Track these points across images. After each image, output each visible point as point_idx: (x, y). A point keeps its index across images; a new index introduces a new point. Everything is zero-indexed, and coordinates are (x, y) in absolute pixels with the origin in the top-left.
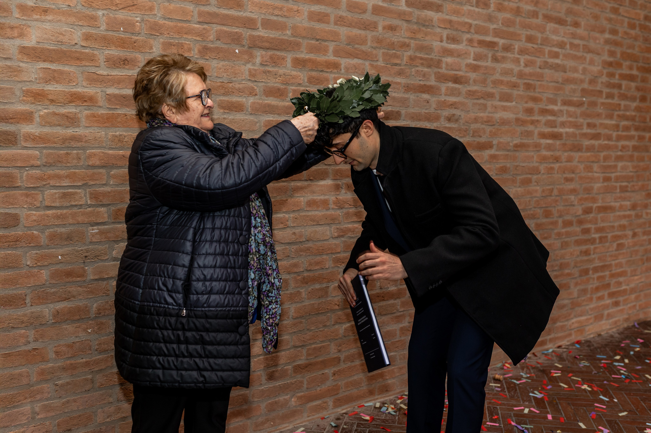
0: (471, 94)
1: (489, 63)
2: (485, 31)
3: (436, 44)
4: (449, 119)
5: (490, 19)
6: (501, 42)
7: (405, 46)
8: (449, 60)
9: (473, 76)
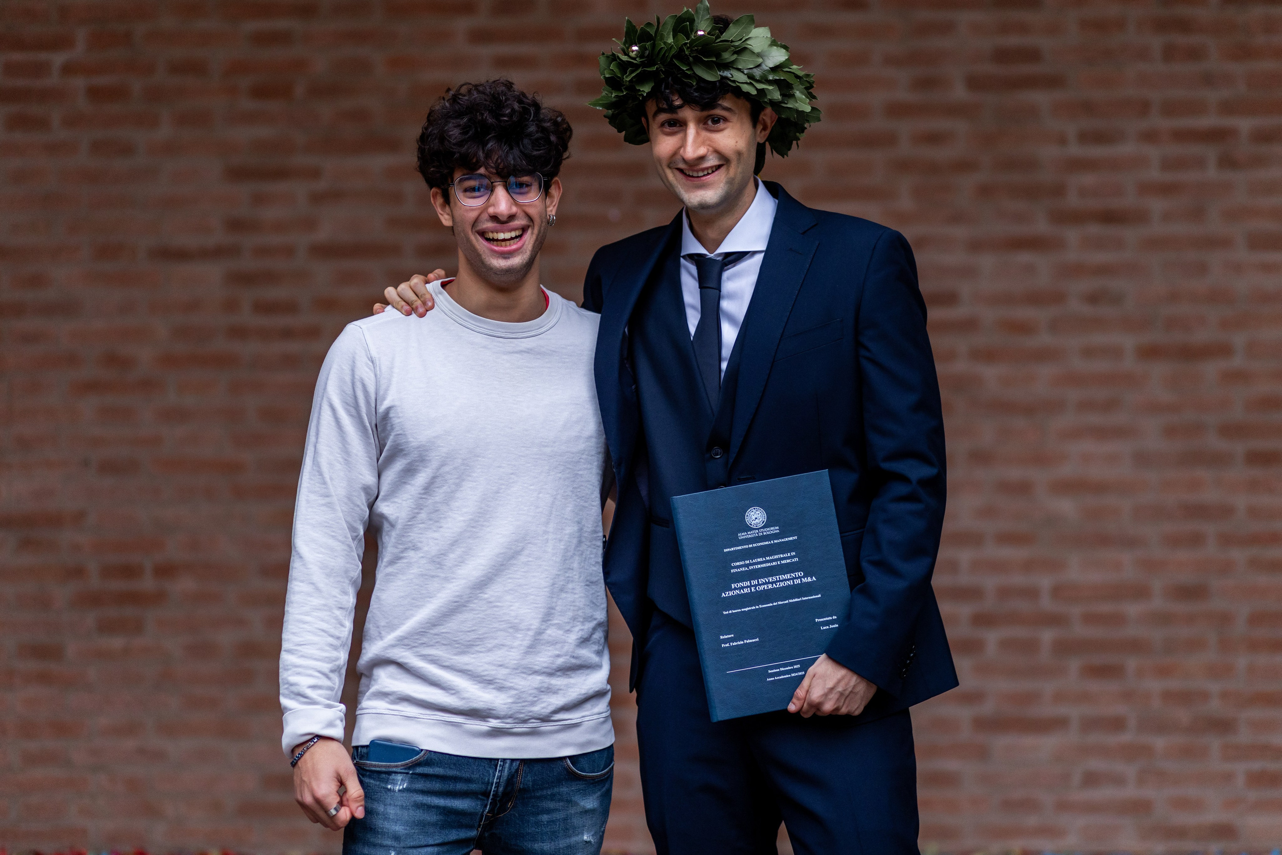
0: (1154, 244)
1: (1212, 173)
2: (1195, 108)
3: (1048, 152)
4: (1093, 298)
5: (1208, 80)
6: (1245, 124)
7: (964, 166)
8: (1088, 179)
9: (1157, 205)
